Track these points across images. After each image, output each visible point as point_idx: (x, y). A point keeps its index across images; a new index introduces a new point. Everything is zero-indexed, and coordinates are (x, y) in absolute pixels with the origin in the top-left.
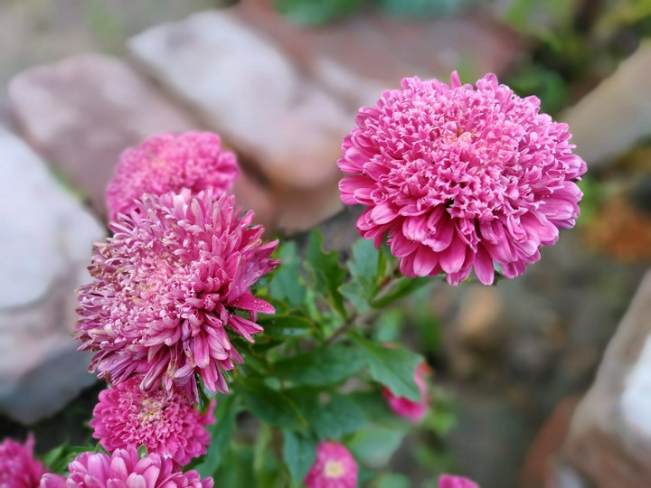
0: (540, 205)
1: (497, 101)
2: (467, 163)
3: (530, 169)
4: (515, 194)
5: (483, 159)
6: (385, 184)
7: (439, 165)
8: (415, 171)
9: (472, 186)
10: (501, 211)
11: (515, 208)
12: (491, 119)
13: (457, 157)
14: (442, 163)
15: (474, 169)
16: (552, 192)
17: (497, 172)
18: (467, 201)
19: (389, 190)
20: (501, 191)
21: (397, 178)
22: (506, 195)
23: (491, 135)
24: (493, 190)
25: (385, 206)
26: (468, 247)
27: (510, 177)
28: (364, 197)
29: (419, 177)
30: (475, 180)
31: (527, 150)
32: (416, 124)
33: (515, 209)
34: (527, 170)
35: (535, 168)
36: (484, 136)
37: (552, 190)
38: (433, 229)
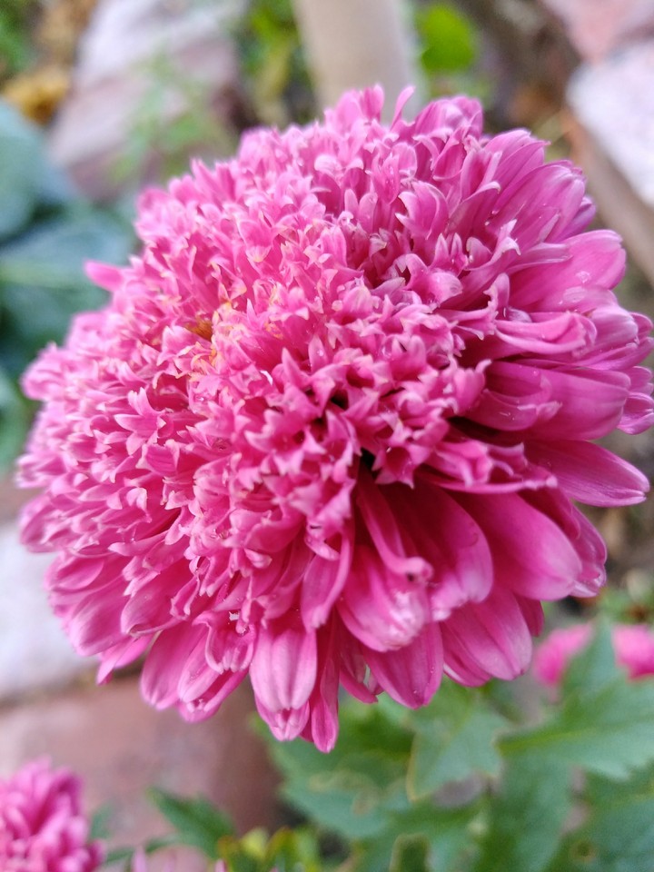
0: (514, 235)
1: (192, 204)
2: (286, 354)
3: (404, 211)
4: (445, 283)
5: (300, 305)
6: (205, 604)
7: (242, 435)
8: (223, 502)
9: (355, 380)
10: (471, 342)
11: (482, 302)
12: (224, 237)
13: (251, 371)
14: (241, 420)
15: (315, 349)
16: (495, 185)
17: (358, 292)
18: (388, 417)
19: (229, 602)
20: (417, 312)
21: (213, 560)
22: (434, 306)
23: (255, 256)
24: (400, 330)
25: (264, 647)
26: (526, 494)
27: (393, 271)
28: (206, 681)
29: (245, 504)
30: (345, 363)
31: (349, 194)
32: (108, 426)
33: (485, 306)
34: (399, 216)
35: (406, 197)
36: (250, 275)
37: (489, 184)
38: (416, 565)
